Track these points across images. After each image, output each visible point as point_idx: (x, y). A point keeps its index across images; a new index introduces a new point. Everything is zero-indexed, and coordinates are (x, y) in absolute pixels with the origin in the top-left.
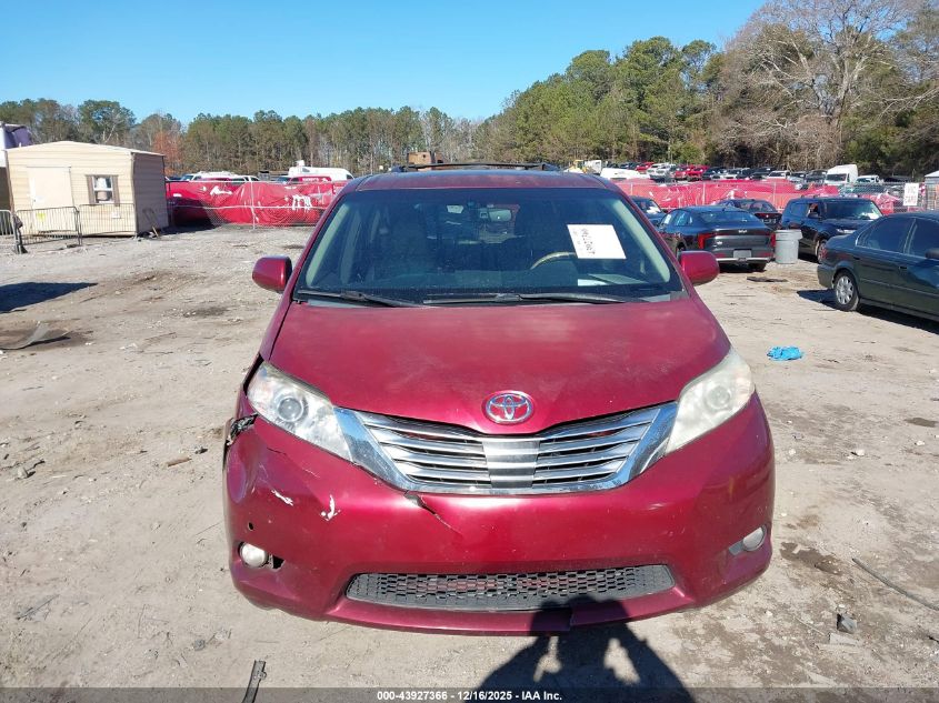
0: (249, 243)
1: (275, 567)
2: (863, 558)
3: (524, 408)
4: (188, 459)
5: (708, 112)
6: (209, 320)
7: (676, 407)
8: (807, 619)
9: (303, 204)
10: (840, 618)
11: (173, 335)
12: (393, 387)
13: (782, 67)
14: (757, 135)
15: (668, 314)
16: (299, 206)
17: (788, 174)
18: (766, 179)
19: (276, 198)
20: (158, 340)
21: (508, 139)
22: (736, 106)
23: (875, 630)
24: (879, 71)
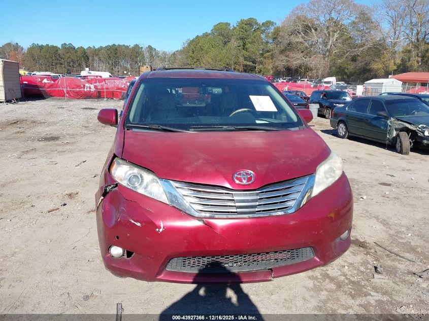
0: (65, 106)
1: (128, 257)
2: (379, 241)
3: (251, 177)
4: (58, 209)
5: (274, 52)
6: (52, 142)
7: (315, 176)
8: (362, 269)
9: (90, 88)
10: (376, 268)
11: (34, 150)
12: (189, 169)
13: (304, 34)
14: (294, 64)
15: (302, 136)
16: (88, 89)
17: (308, 80)
18: (299, 82)
19: (76, 85)
20: (27, 152)
21: (185, 61)
22: (286, 50)
23: (391, 272)
24: (344, 37)
